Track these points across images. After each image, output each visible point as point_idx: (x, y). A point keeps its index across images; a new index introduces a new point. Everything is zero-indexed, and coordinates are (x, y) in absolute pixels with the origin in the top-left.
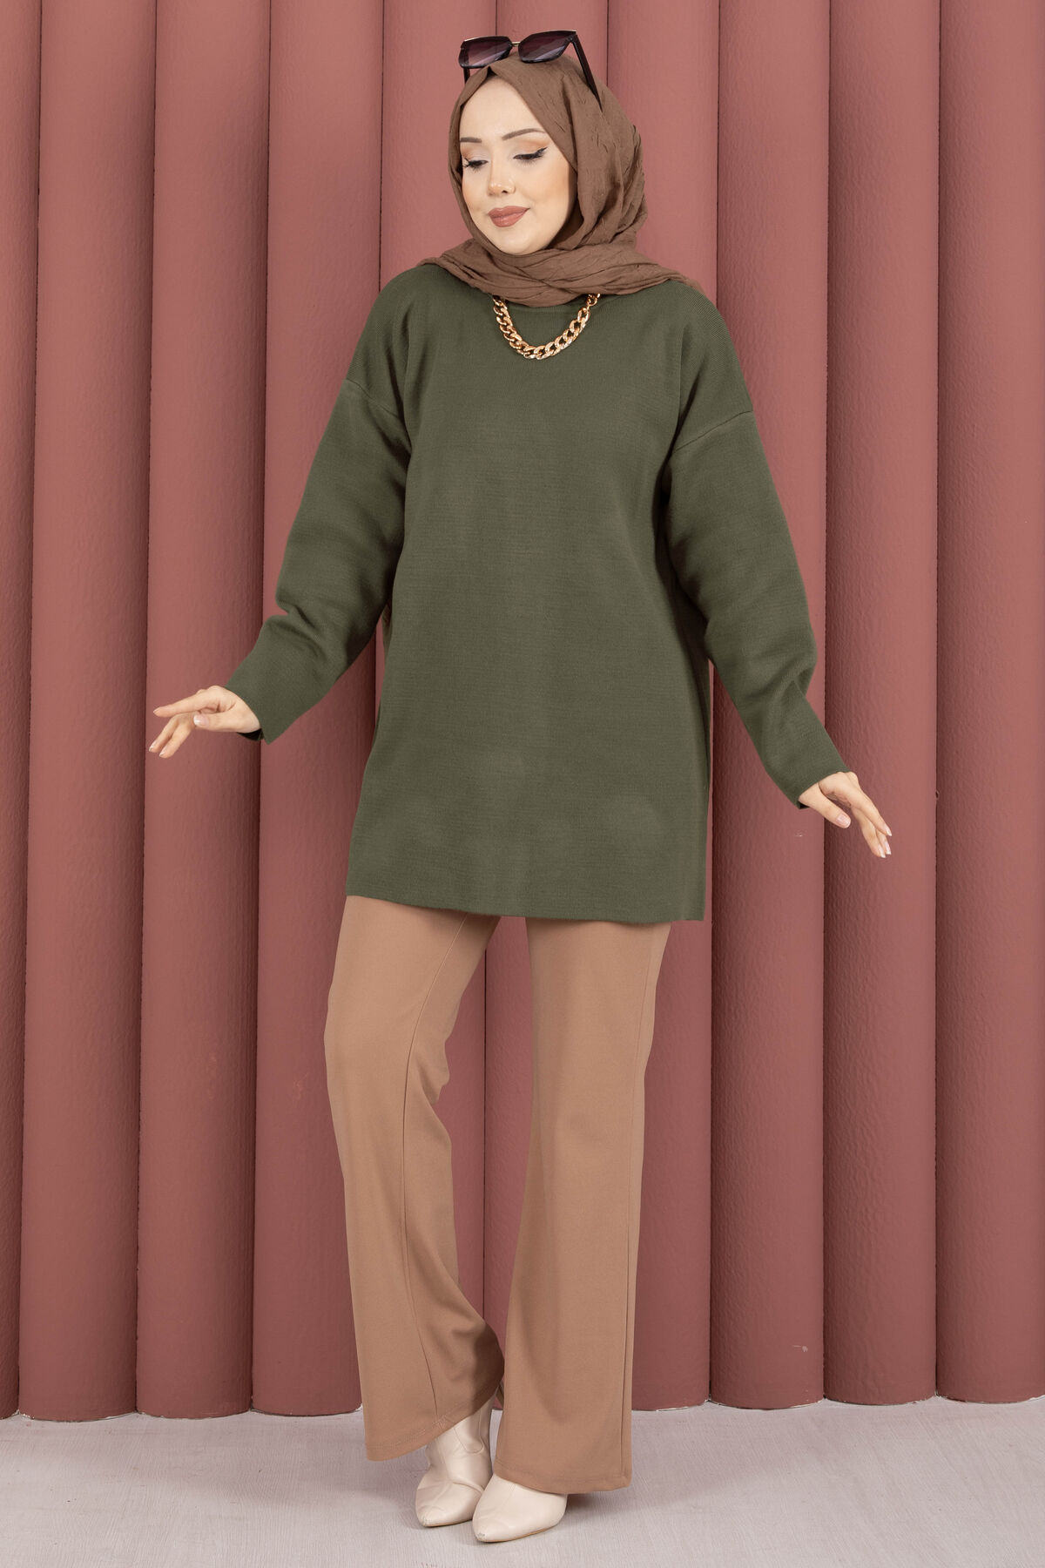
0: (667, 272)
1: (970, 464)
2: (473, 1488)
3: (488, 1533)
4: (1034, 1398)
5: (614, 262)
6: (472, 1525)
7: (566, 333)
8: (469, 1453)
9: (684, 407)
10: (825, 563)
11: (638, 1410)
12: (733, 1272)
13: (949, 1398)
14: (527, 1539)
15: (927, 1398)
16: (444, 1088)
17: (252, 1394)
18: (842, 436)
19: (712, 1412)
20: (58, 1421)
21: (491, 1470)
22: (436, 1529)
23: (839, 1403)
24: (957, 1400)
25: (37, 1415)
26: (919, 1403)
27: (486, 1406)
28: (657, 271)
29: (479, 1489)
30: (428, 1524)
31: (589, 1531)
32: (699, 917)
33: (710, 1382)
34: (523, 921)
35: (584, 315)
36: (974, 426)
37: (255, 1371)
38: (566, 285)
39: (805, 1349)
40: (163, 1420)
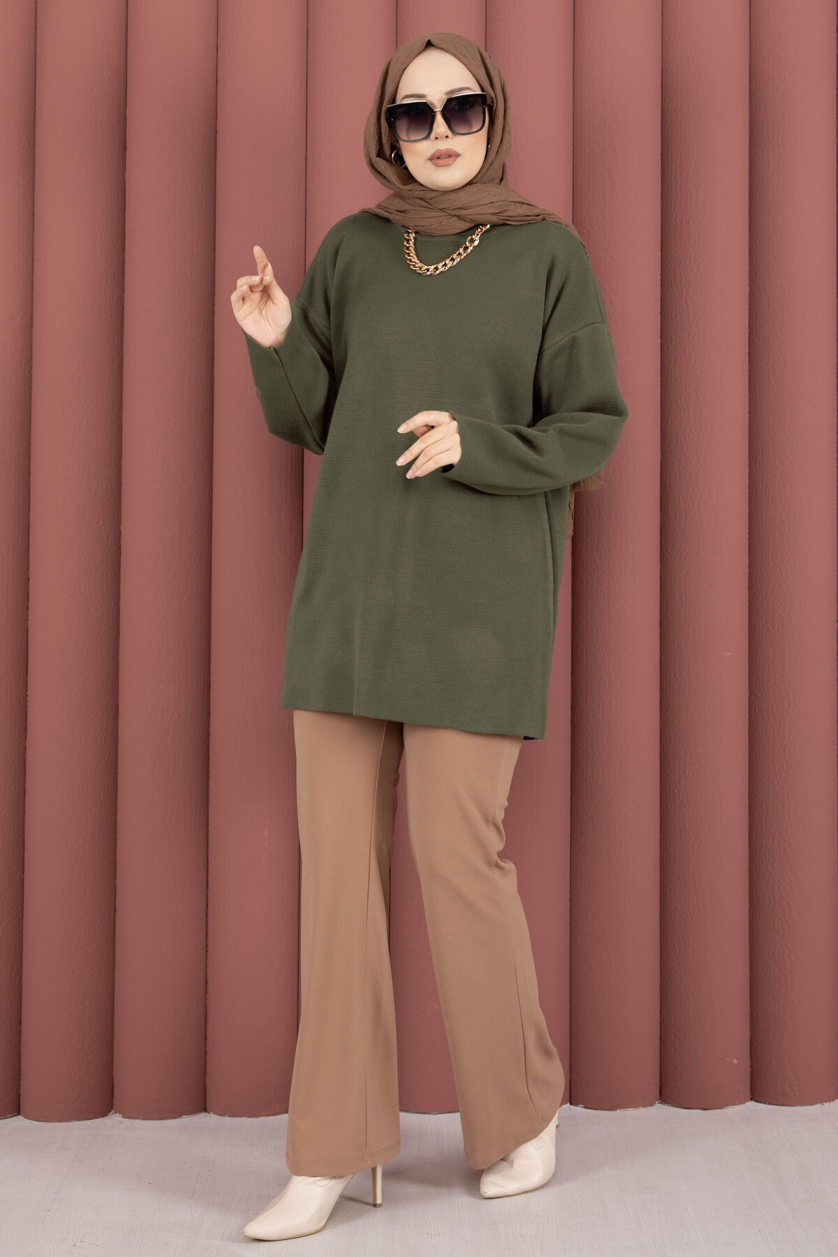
9: (547, 318)
12: (677, 998)
19: (662, 1111)
20: (145, 1119)
23: (762, 1105)
25: (128, 1115)
26: (826, 1104)
28: (536, 211)
33: (660, 1088)
39: (735, 1061)
40: (227, 1119)
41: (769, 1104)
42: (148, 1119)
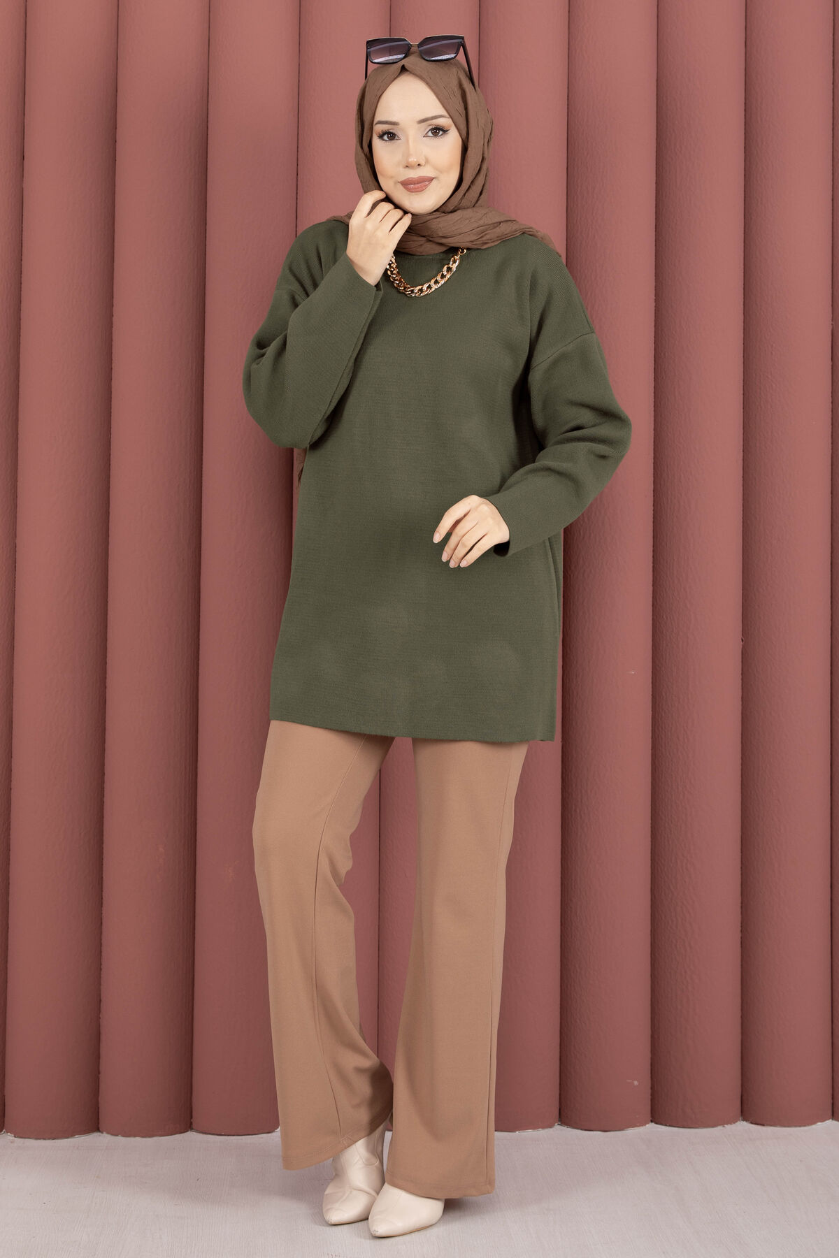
0: (522, 227)
1: (770, 376)
2: (368, 1193)
3: (381, 1229)
4: (819, 1123)
5: (481, 222)
6: (368, 1223)
7: (440, 276)
8: (367, 1165)
9: (534, 334)
10: (653, 455)
11: (502, 1131)
12: (578, 1020)
13: (752, 1123)
14: (413, 1234)
15: (734, 1123)
16: (348, 873)
17: (192, 1118)
18: (667, 354)
19: (561, 1133)
20: (37, 1139)
21: (384, 1178)
22: (339, 1227)
23: (663, 1127)
24: (758, 1124)
25: (20, 1134)
26: (728, 1127)
27: (381, 1127)
28: (515, 227)
29: (374, 1194)
30: (333, 1222)
31: (460, 1228)
32: (551, 738)
33: (560, 1109)
34: (410, 740)
35: (455, 262)
36: (772, 346)
37: (194, 1100)
38: (444, 241)
39: (636, 1083)
40: (120, 1139)
41: (670, 1126)
42: (40, 1139)
